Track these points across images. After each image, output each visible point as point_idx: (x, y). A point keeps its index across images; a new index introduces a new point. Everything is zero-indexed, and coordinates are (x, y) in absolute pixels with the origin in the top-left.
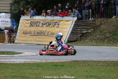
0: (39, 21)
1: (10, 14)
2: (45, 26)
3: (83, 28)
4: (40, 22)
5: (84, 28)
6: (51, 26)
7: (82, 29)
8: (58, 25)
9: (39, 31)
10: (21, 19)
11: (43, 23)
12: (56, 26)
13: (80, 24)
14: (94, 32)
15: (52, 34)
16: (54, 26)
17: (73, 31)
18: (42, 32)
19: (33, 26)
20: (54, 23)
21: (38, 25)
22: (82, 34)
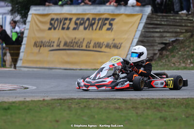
0: (69, 17)
1: (10, 4)
2: (82, 27)
3: (166, 30)
4: (71, 19)
5: (169, 32)
6: (95, 27)
7: (165, 34)
8: (111, 24)
9: (68, 41)
10: (30, 12)
11: (78, 22)
12: (105, 28)
13: (158, 22)
14: (192, 39)
15: (97, 45)
16: (101, 28)
17: (143, 38)
18: (76, 41)
19: (55, 29)
20: (100, 22)
21: (66, 26)
22: (163, 46)
